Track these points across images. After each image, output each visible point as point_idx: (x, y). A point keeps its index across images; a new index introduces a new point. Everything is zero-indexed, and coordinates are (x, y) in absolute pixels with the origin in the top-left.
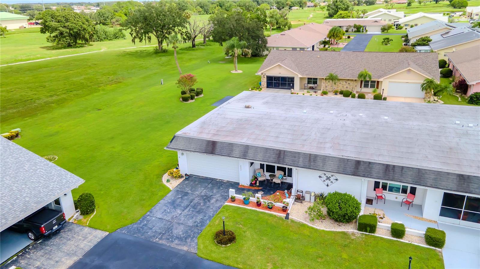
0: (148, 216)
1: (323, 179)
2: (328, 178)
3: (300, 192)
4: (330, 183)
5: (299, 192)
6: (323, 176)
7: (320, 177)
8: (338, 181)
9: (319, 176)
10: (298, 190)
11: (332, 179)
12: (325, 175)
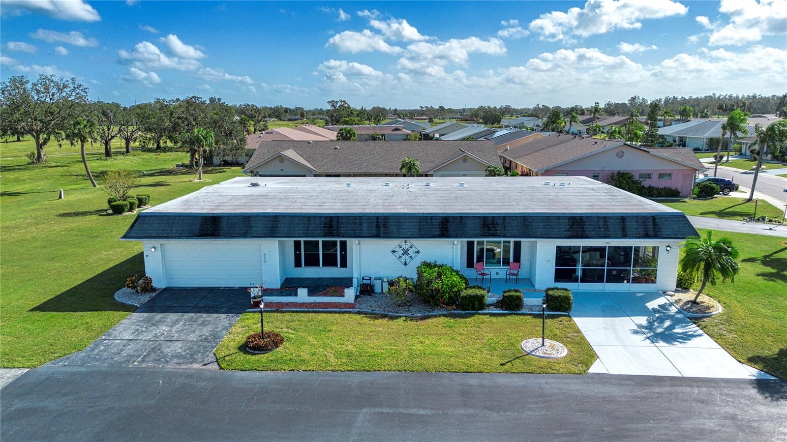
0: (105, 340)
1: (398, 255)
2: (406, 252)
4: (408, 260)
5: (365, 280)
6: (398, 249)
7: (394, 252)
8: (419, 253)
9: (391, 250)
10: (363, 277)
11: (410, 252)
12: (400, 247)
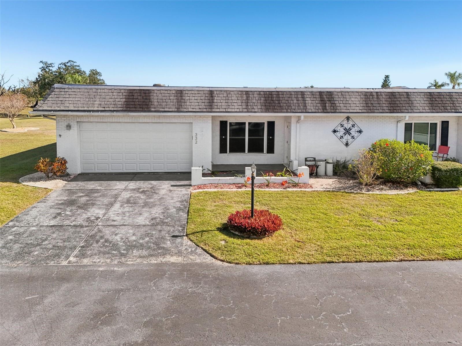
0: (13, 227)
1: (339, 135)
2: (347, 131)
3: (310, 161)
4: (350, 140)
5: (308, 161)
6: (339, 128)
7: (335, 131)
8: (362, 133)
9: (332, 129)
10: (306, 159)
11: (353, 132)
12: (342, 126)
